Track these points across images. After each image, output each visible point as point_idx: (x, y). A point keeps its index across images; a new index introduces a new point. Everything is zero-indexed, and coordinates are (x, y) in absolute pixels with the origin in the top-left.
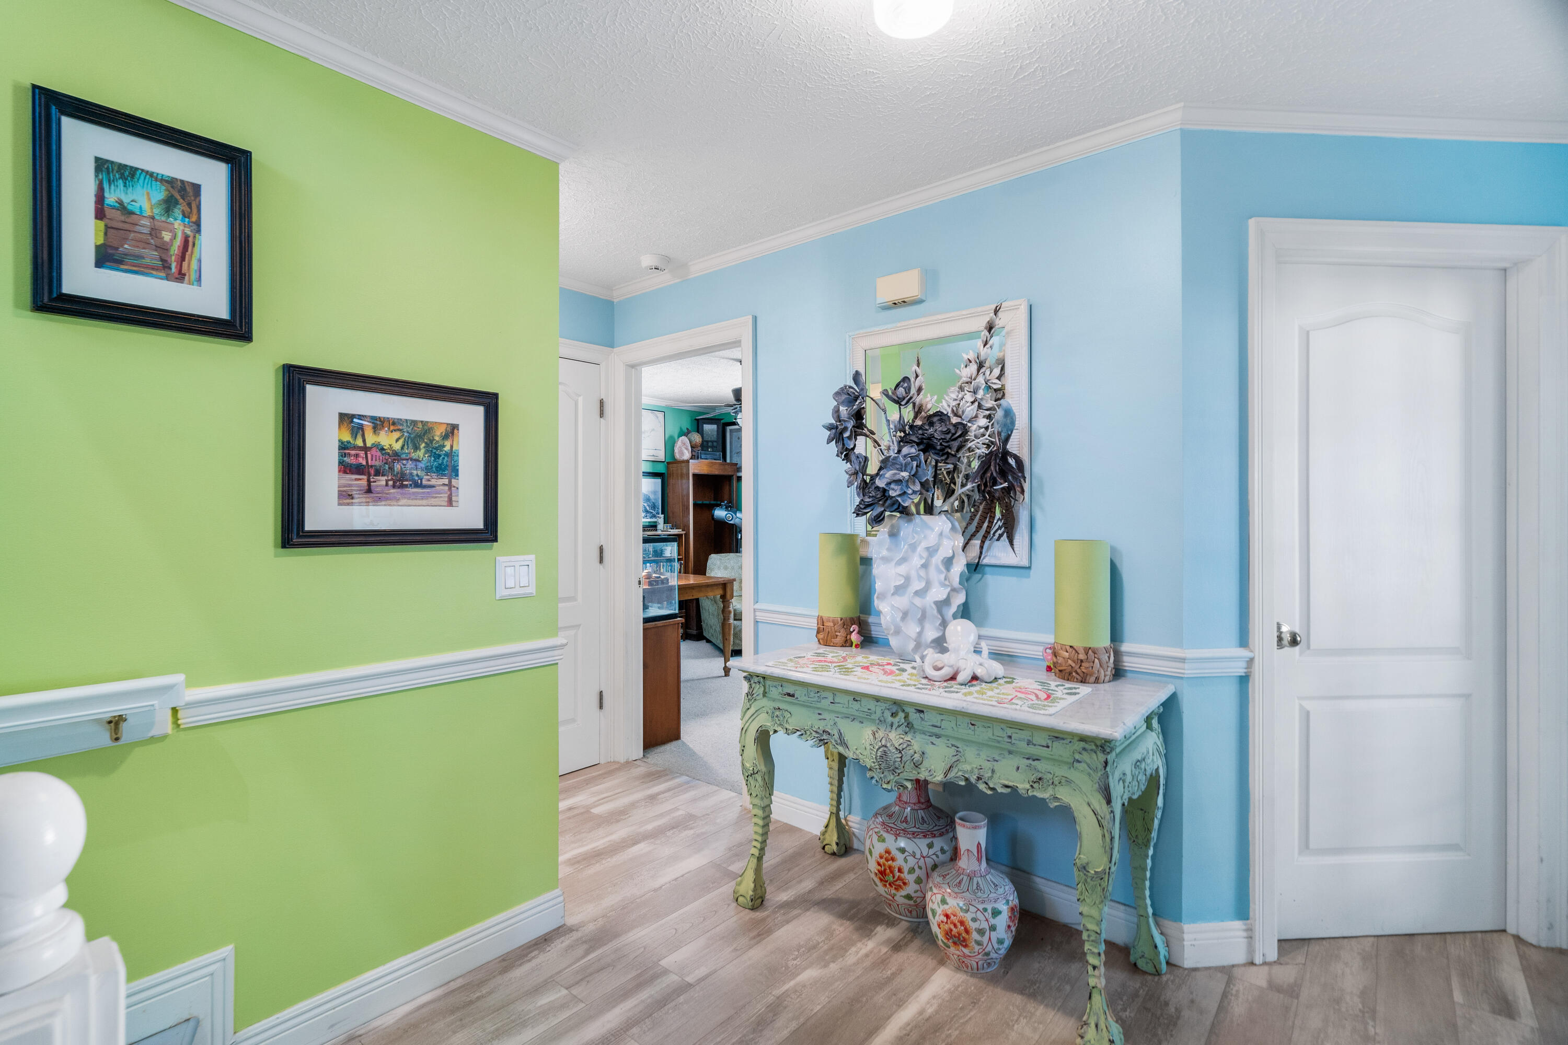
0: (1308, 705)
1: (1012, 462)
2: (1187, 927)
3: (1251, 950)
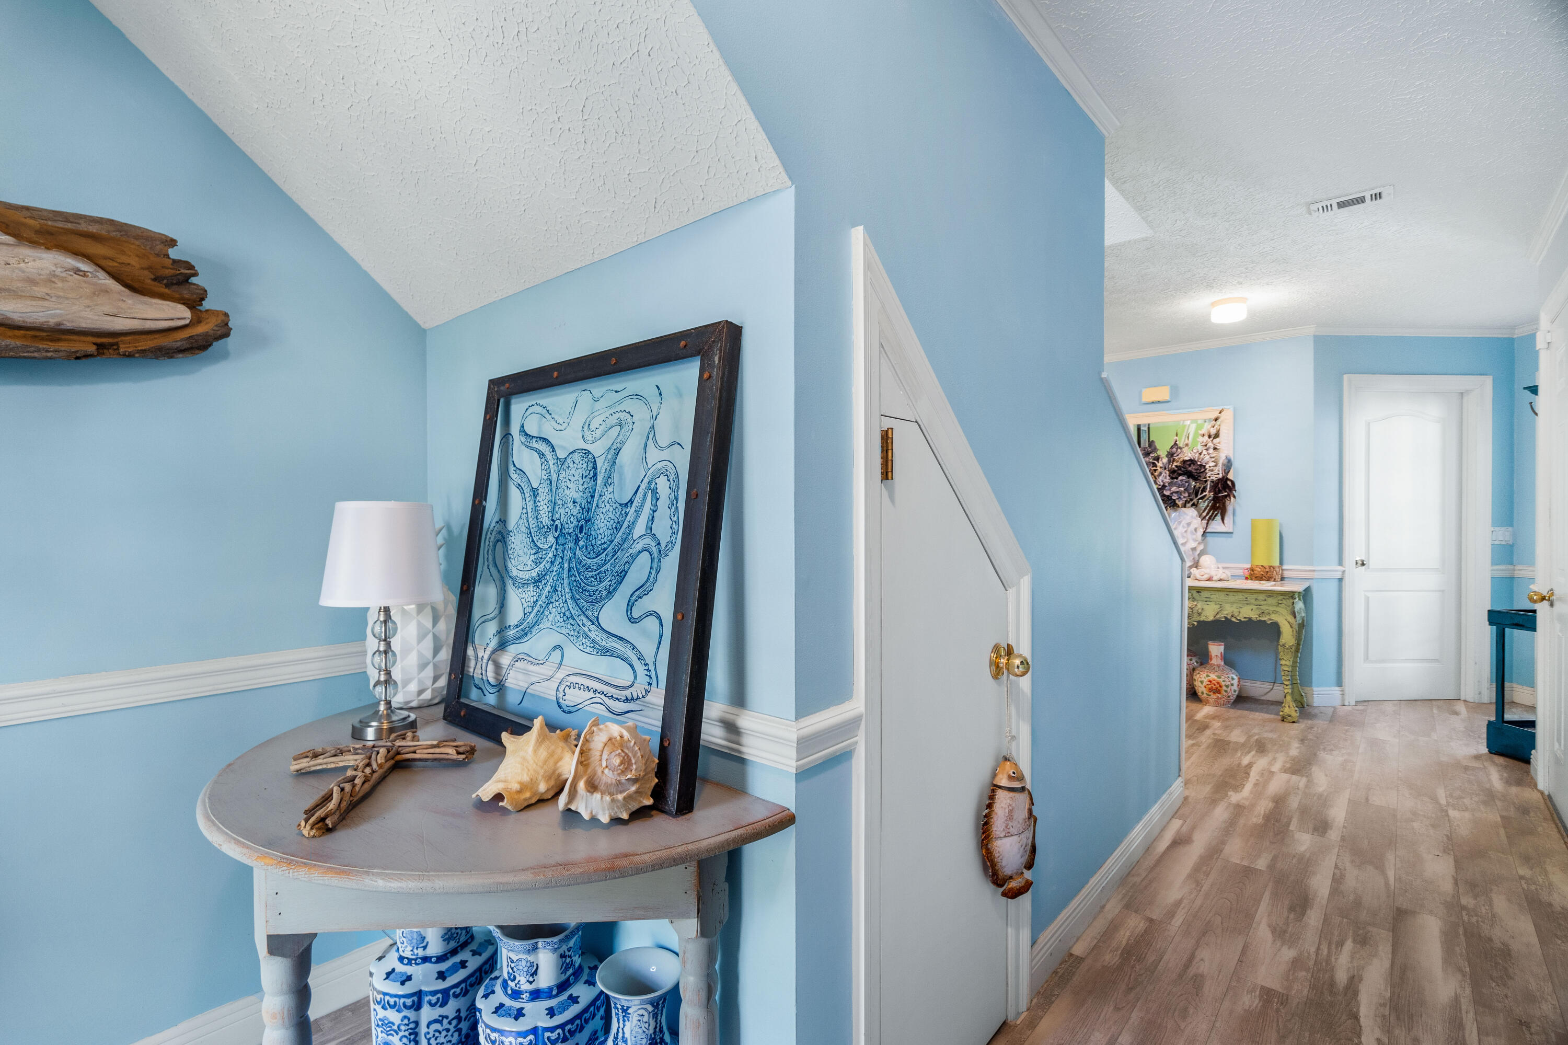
0: (1369, 594)
1: (1229, 483)
2: (1315, 689)
3: (1343, 700)
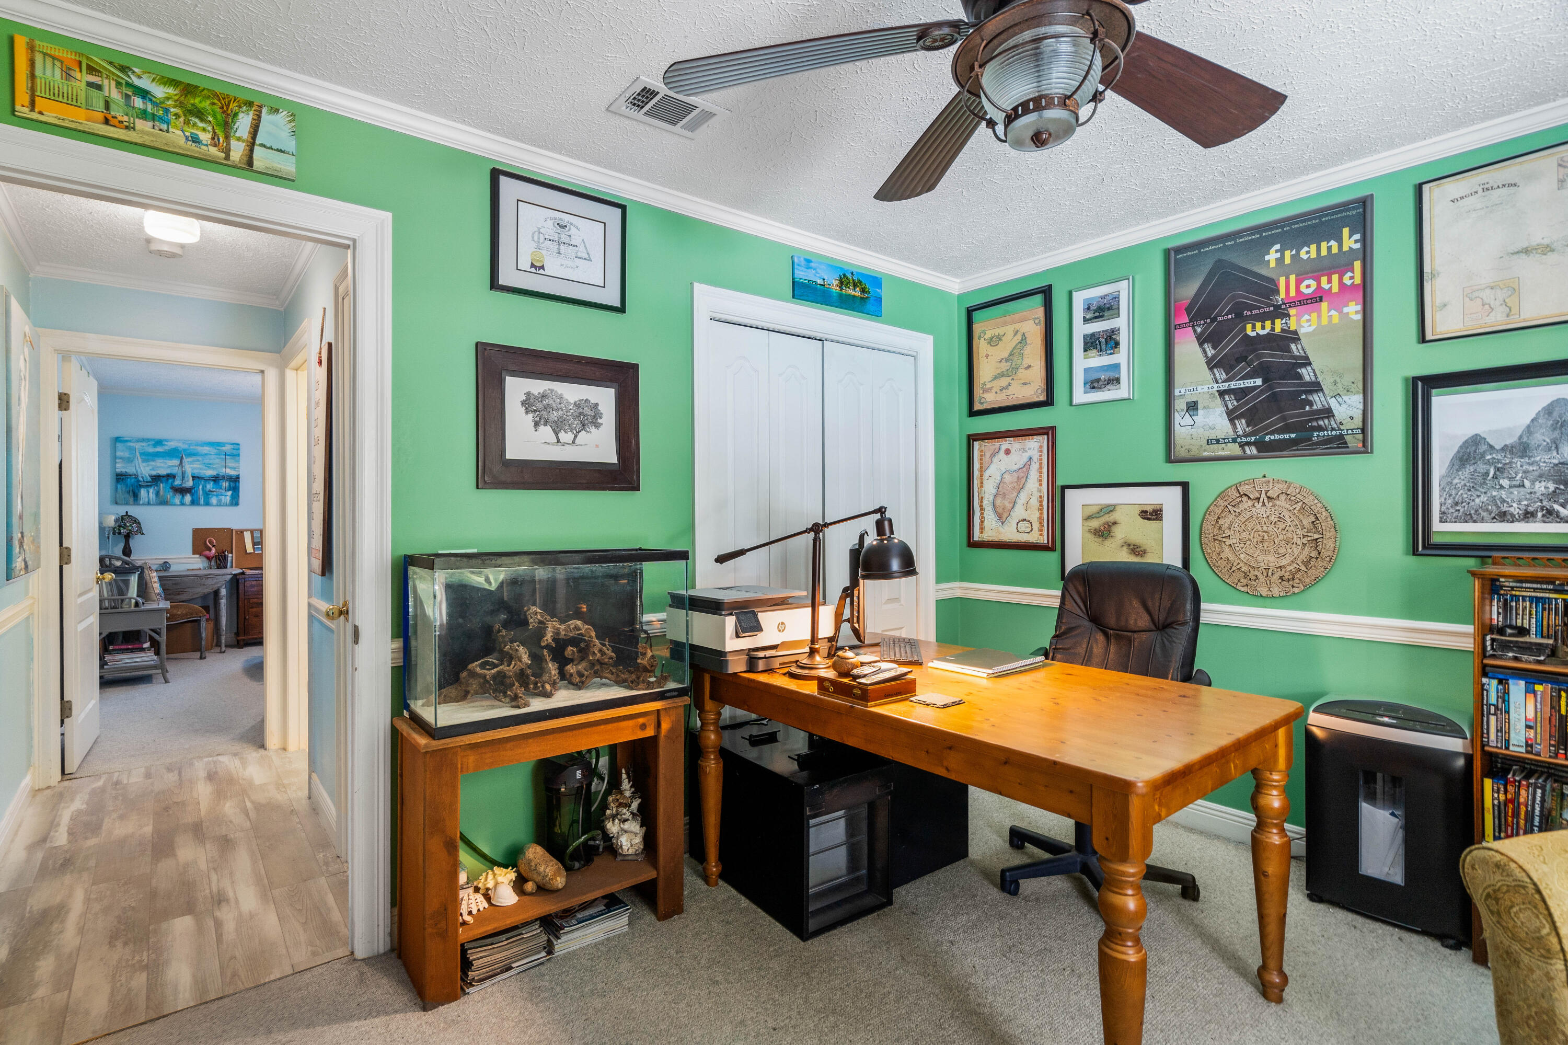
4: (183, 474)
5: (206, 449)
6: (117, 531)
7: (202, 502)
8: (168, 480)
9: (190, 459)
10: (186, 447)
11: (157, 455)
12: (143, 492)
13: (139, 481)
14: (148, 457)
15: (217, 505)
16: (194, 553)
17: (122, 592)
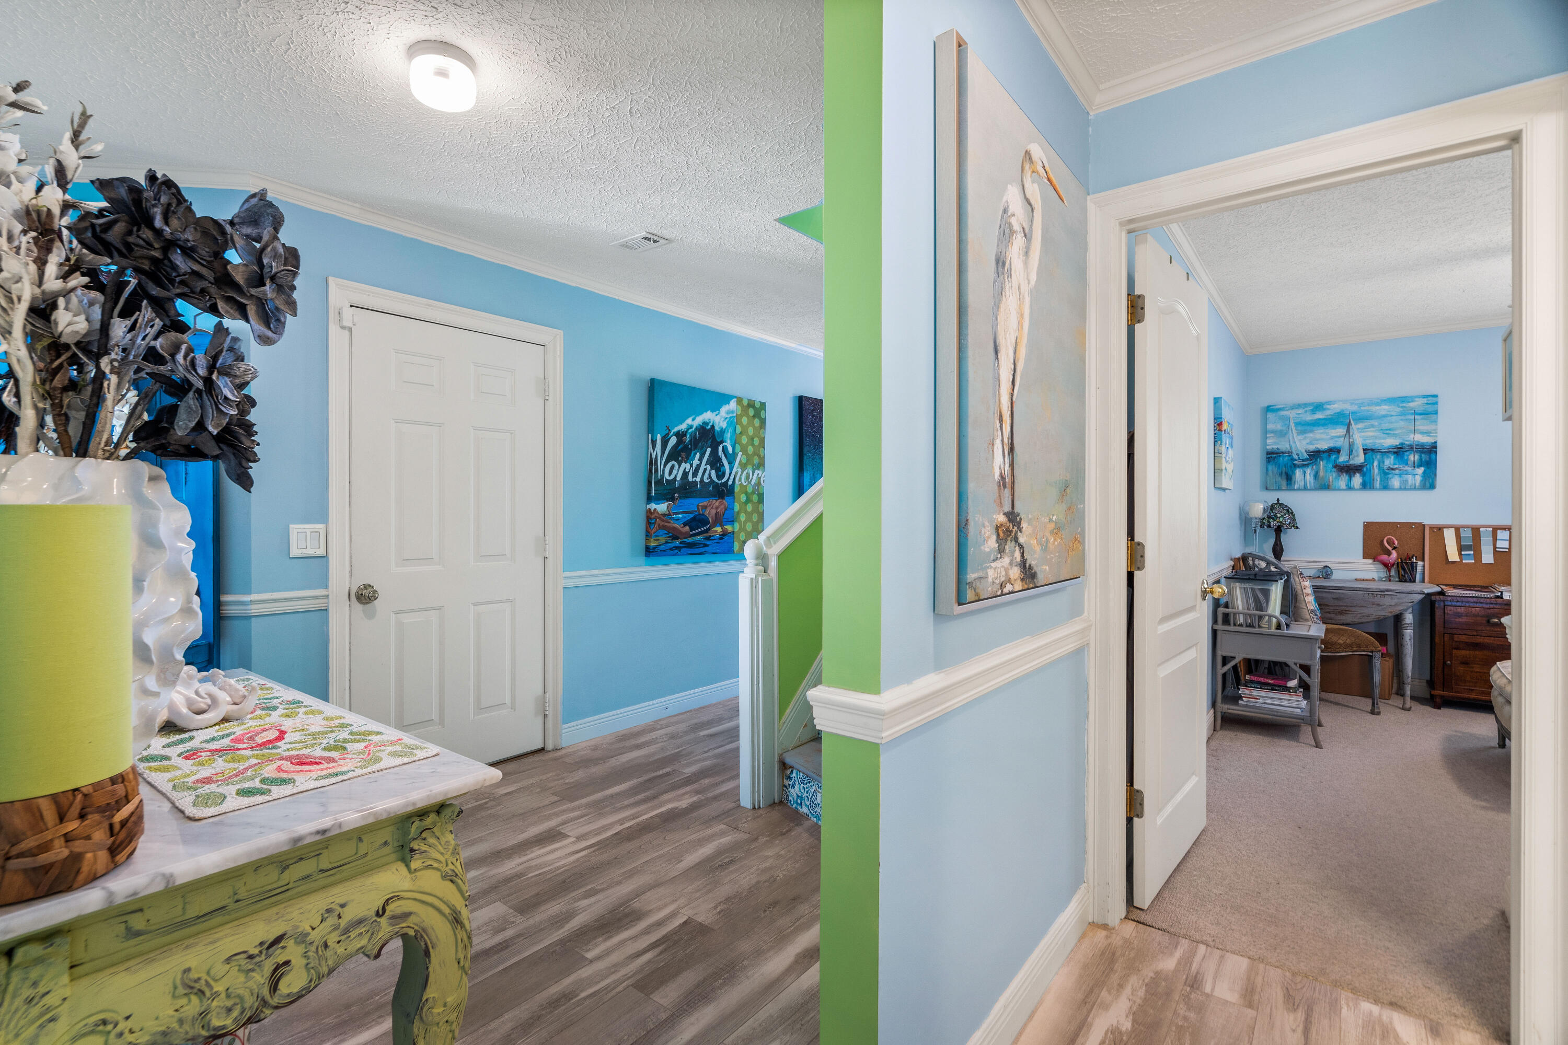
4: (1351, 446)
5: (1384, 409)
6: (1266, 522)
7: (1377, 484)
8: (1329, 456)
9: (1360, 426)
10: (1355, 408)
11: (1317, 423)
12: (1298, 473)
13: (1293, 459)
14: (1305, 427)
15: (1400, 489)
16: (1365, 557)
17: (1260, 606)
